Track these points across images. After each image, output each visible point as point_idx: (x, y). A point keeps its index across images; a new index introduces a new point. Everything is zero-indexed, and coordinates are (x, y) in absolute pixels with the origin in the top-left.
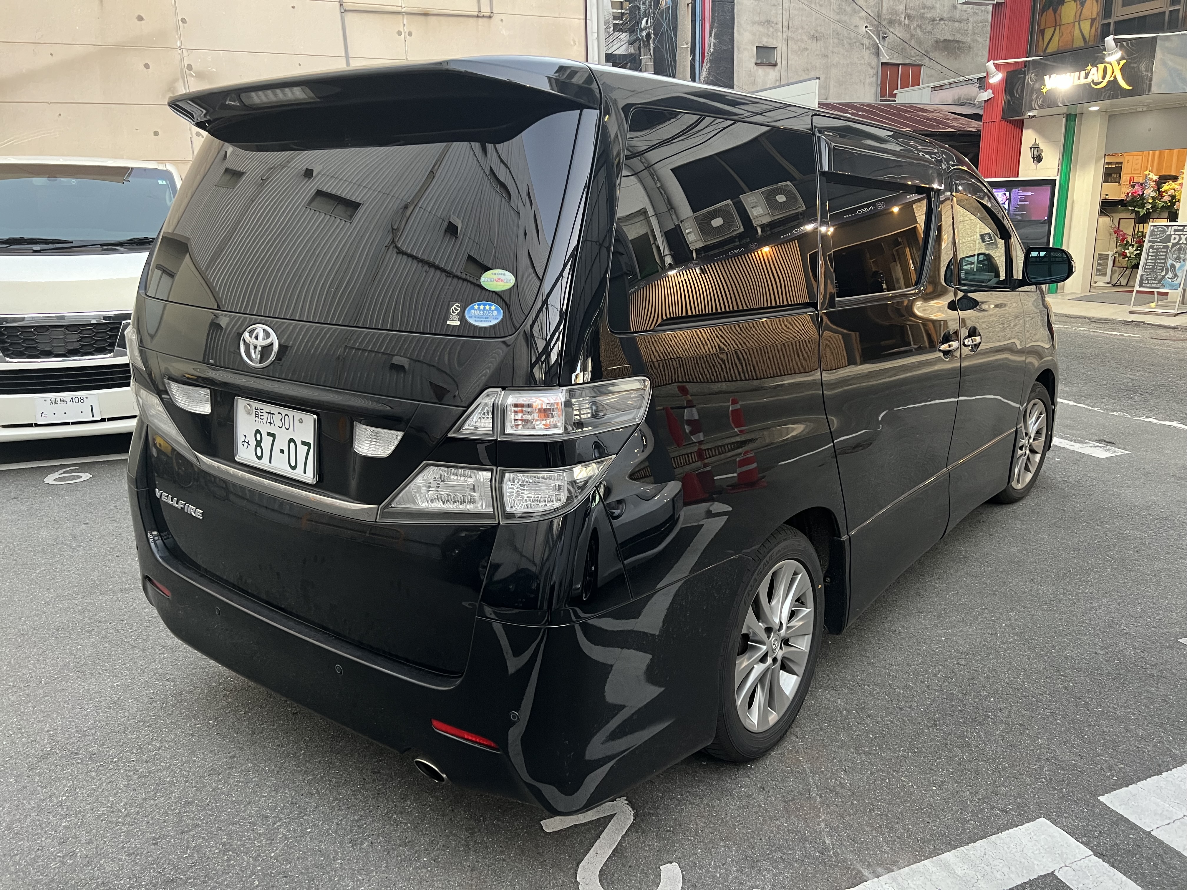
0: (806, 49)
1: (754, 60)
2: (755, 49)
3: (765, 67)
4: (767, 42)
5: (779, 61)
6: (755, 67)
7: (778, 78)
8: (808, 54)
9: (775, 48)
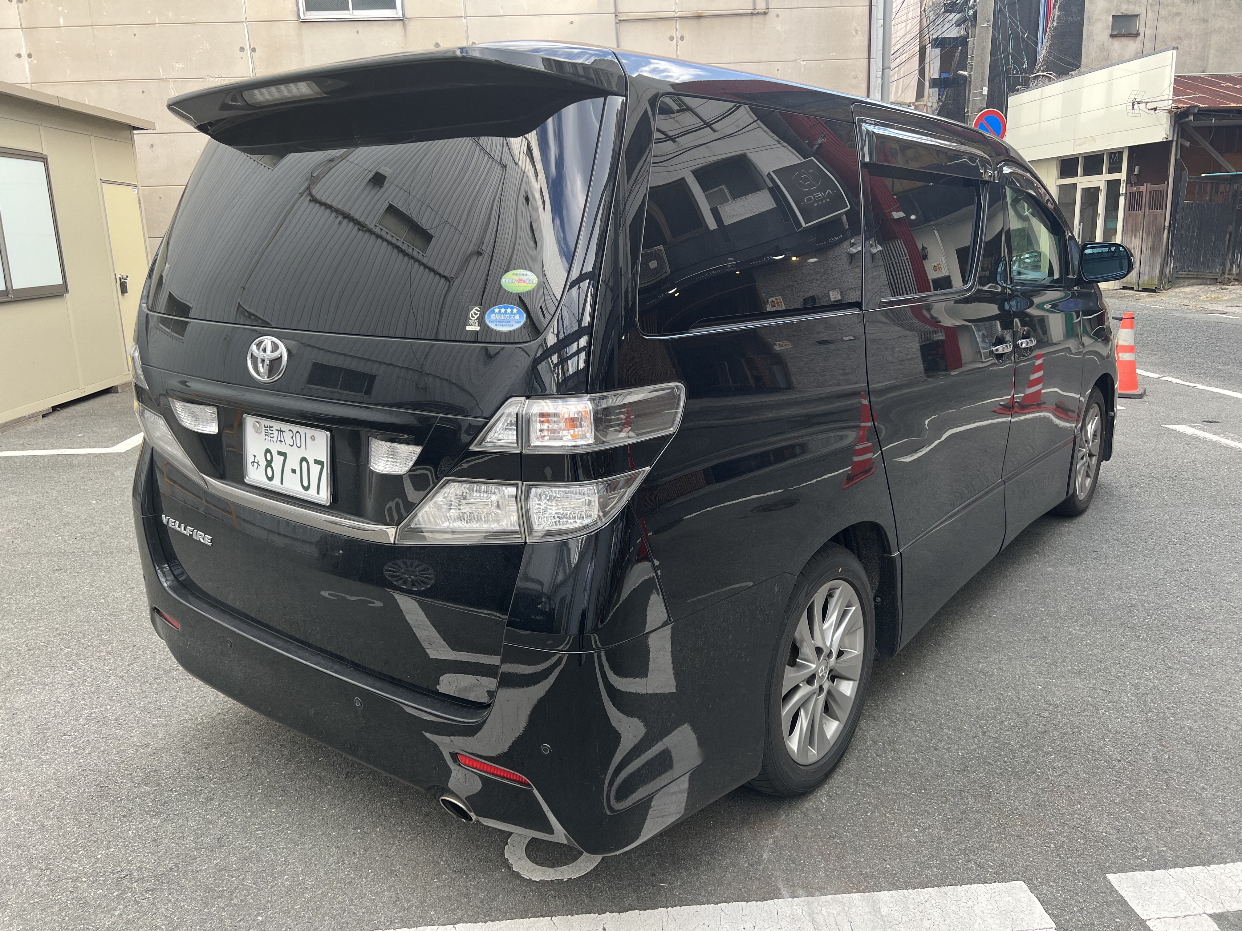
0: (1179, 14)
1: (1109, 32)
2: (1111, 18)
3: (1123, 39)
4: (1127, 10)
5: (1141, 30)
6: (1110, 40)
7: (1140, 50)
8: (1181, 21)
9: (1137, 16)
